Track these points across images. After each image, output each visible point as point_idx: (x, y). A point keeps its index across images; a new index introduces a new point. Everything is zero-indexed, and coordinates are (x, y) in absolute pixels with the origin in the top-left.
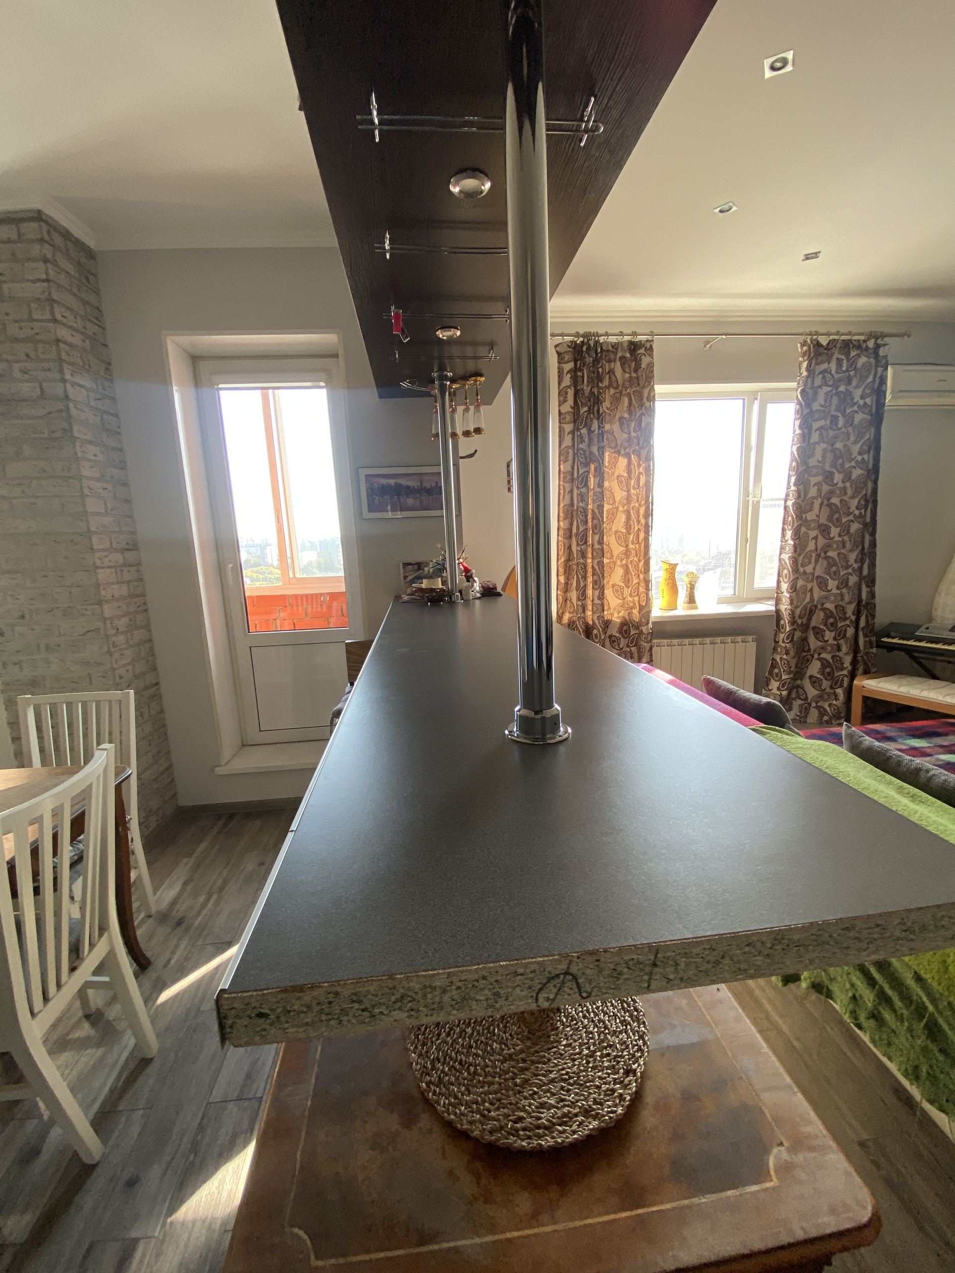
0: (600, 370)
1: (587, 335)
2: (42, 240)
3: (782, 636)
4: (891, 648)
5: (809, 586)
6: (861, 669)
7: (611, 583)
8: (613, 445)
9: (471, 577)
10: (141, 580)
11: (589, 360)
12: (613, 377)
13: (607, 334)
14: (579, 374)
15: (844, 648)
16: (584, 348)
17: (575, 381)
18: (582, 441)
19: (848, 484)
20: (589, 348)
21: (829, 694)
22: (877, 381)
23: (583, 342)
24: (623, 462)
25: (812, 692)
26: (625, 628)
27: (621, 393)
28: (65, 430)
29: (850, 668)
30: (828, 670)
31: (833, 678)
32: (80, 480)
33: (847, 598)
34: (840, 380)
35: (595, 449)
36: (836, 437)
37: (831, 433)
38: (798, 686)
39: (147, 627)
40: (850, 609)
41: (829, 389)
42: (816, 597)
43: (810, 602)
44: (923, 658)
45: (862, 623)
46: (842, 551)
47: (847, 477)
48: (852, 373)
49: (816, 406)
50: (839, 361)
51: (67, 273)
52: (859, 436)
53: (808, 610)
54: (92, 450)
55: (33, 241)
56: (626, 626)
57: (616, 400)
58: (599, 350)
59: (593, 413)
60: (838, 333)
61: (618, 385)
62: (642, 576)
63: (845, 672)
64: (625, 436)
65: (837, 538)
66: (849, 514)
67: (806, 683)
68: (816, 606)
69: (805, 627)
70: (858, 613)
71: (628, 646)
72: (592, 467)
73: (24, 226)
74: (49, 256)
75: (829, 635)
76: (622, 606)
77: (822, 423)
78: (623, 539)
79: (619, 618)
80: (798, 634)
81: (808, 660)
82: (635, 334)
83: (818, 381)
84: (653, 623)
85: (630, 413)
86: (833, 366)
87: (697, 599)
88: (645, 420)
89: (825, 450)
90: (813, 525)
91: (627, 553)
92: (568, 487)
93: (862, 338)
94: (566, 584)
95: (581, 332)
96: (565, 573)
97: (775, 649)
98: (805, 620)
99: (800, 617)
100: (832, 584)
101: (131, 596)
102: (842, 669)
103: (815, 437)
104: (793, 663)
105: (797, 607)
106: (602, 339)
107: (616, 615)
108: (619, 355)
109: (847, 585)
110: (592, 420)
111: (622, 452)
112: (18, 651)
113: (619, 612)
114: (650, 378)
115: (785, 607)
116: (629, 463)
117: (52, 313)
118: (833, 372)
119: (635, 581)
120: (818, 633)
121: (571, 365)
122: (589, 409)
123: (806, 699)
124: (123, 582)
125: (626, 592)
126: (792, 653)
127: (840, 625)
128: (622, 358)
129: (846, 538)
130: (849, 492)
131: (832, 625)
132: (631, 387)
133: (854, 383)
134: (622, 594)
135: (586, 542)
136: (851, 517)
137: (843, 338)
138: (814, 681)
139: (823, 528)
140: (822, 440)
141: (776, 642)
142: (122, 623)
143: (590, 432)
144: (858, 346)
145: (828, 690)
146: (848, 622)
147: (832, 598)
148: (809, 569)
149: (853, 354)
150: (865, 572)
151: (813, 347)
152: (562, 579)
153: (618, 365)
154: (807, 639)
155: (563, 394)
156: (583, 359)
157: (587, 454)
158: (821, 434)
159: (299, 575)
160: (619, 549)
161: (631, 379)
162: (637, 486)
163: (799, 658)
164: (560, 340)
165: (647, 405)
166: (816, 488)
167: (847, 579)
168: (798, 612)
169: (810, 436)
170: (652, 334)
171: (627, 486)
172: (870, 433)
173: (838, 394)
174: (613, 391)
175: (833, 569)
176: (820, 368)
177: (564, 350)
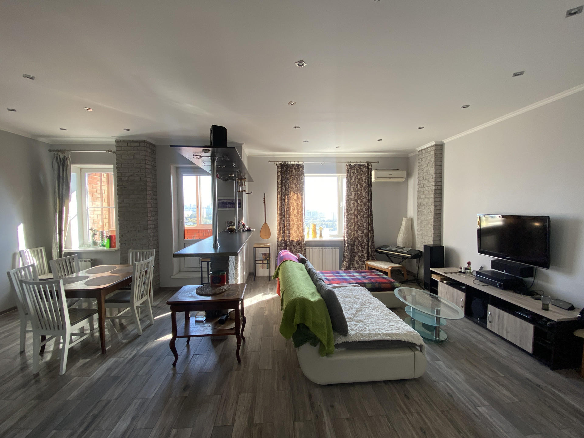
0: (288, 171)
1: (285, 162)
2: (145, 147)
3: (346, 247)
4: (380, 253)
5: (353, 233)
6: (370, 259)
7: (293, 229)
8: (293, 191)
9: (245, 226)
10: (157, 224)
11: (285, 168)
12: (292, 173)
13: (290, 162)
14: (283, 172)
15: (364, 252)
17: (282, 174)
18: (283, 190)
19: (362, 203)
20: (285, 165)
21: (361, 266)
22: (369, 175)
23: (283, 164)
24: (296, 195)
25: (357, 266)
27: (295, 177)
28: (145, 188)
29: (366, 258)
30: (360, 258)
31: (362, 261)
32: (147, 200)
33: (364, 237)
34: (358, 175)
35: (287, 192)
36: (358, 190)
37: (356, 189)
38: (352, 264)
39: (157, 236)
40: (365, 240)
41: (355, 177)
42: (356, 236)
43: (354, 237)
44: (390, 256)
45: (370, 245)
46: (362, 223)
47: (362, 201)
48: (362, 173)
49: (351, 181)
50: (357, 170)
51: (149, 152)
52: (365, 190)
53: (353, 240)
54: (150, 192)
55: (143, 147)
56: (298, 242)
57: (294, 179)
58: (288, 166)
59: (287, 182)
60: (357, 162)
61: (294, 175)
62: (301, 228)
63: (365, 259)
64: (296, 188)
65: (360, 219)
66: (363, 212)
67: (355, 262)
68: (356, 239)
69: (353, 245)
70: (368, 241)
71: (299, 248)
72: (287, 197)
73: (141, 144)
74: (146, 150)
75: (360, 248)
76: (297, 236)
77: (354, 186)
78: (296, 217)
79: (296, 240)
80: (350, 247)
81: (355, 255)
82: (298, 162)
83: (352, 175)
84: (305, 242)
85: (297, 182)
86: (356, 171)
87: (322, 235)
88: (301, 185)
89: (355, 194)
90: (352, 215)
91: (298, 221)
92: (280, 202)
93: (364, 163)
94: (280, 229)
95: (283, 161)
96: (279, 226)
97: (344, 251)
98: (352, 243)
99: (350, 242)
100: (359, 232)
101: (155, 228)
102: (365, 258)
103: (352, 190)
104: (349, 256)
106: (289, 163)
107: (295, 239)
108: (294, 167)
109: (364, 233)
110: (286, 184)
111: (295, 193)
112: (126, 240)
113: (296, 238)
114: (302, 173)
115: (346, 239)
116: (298, 195)
117: (145, 162)
118: (356, 172)
119: (301, 229)
120: (357, 247)
121: (280, 170)
122: (285, 181)
123: (355, 267)
124: (153, 224)
125: (298, 232)
126: (348, 253)
127: (363, 245)
129: (363, 219)
130: (363, 206)
131: (360, 244)
132: (297, 175)
133: (363, 175)
134: (296, 233)
135: (285, 217)
137: (359, 163)
138: (357, 262)
139: (356, 216)
140: (354, 191)
141: (344, 249)
142: (152, 235)
143: (286, 187)
144: (363, 165)
145: (361, 265)
146: (365, 244)
147: (360, 237)
148: (352, 227)
149: (362, 167)
150: (370, 229)
151: (349, 166)
152: (279, 228)
153: (294, 170)
154: (354, 249)
155: (278, 177)
156: (284, 168)
157: (285, 193)
158: (353, 189)
159: (202, 224)
160: (295, 220)
161: (297, 173)
162: (300, 202)
163: (352, 254)
164: (277, 163)
165: (301, 180)
166: (353, 204)
167: (364, 231)
168: (349, 240)
169: (350, 190)
170: (303, 162)
171: (297, 202)
172: (368, 189)
173: (358, 178)
174: (292, 176)
175: (360, 228)
176: (352, 171)
177: (279, 165)
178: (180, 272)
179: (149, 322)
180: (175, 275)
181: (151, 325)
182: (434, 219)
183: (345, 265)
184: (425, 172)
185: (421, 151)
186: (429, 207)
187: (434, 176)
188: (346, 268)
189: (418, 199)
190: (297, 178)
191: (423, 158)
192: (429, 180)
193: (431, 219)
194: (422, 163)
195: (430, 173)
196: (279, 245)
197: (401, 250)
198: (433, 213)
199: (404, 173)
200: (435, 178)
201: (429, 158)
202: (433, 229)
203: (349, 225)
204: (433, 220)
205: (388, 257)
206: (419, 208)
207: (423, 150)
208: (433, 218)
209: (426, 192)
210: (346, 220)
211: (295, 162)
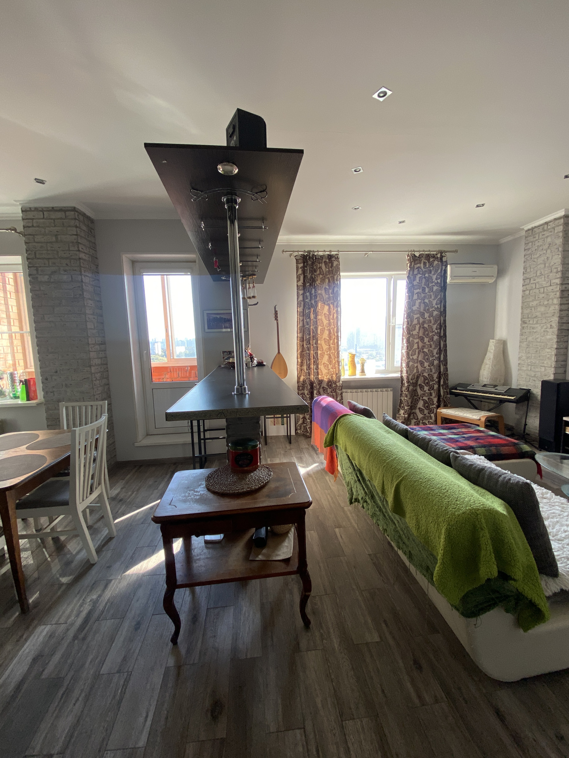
0: (315, 267)
1: (309, 252)
2: (75, 219)
3: (404, 388)
4: (457, 395)
5: (416, 365)
6: (442, 405)
7: (323, 363)
8: (322, 300)
9: (253, 358)
10: (106, 357)
11: (310, 263)
12: (321, 270)
13: (318, 251)
14: (306, 268)
15: (434, 395)
16: (308, 258)
17: (304, 272)
18: (307, 298)
19: (431, 318)
20: (310, 257)
21: (428, 417)
22: (443, 272)
23: (307, 255)
24: (326, 308)
25: (420, 416)
26: (330, 384)
27: (325, 277)
28: (80, 294)
29: (437, 404)
30: (427, 405)
31: (429, 409)
32: (85, 315)
33: (433, 371)
34: (426, 271)
35: (313, 302)
36: (425, 297)
37: (423, 295)
38: (413, 413)
39: (107, 378)
40: (435, 376)
41: (421, 275)
42: (420, 371)
43: (417, 372)
44: (472, 400)
45: (442, 383)
46: (430, 349)
47: (431, 315)
48: (431, 268)
49: (415, 283)
50: (425, 263)
51: (84, 231)
52: (436, 297)
53: (416, 377)
54: (90, 302)
55: (72, 219)
56: (330, 383)
57: (323, 280)
58: (314, 258)
59: (312, 286)
60: (424, 251)
61: (324, 274)
62: (336, 359)
63: (434, 406)
64: (327, 296)
65: (427, 343)
66: (433, 332)
67: (417, 411)
68: (420, 375)
69: (415, 384)
70: (439, 378)
71: (331, 392)
72: (312, 309)
73: (67, 213)
74: (78, 225)
75: (426, 388)
76: (328, 373)
77: (418, 290)
78: (327, 342)
79: (327, 379)
80: (411, 388)
81: (418, 400)
82: (330, 251)
83: (416, 272)
84: (342, 381)
85: (329, 286)
86: (422, 265)
87: (365, 371)
88: (336, 289)
89: (420, 303)
90: (416, 337)
91: (330, 349)
92: (301, 318)
93: (435, 253)
94: (302, 362)
95: (306, 250)
96: (301, 357)
97: (401, 395)
98: (414, 381)
99: (411, 379)
100: (426, 364)
101: (102, 364)
102: (433, 404)
103: (415, 297)
104: (410, 401)
105: (409, 375)
106: (316, 254)
107: (325, 377)
108: (324, 260)
109: (433, 365)
110: (312, 289)
111: (326, 303)
112: (54, 387)
113: (327, 376)
114: (338, 270)
115: (405, 375)
116: (329, 308)
117: (78, 247)
118: (422, 268)
119: (334, 362)
120: (421, 387)
121: (302, 265)
122: (310, 284)
123: (418, 419)
124: (99, 358)
125: (330, 367)
126: (409, 396)
127: (431, 383)
128: (325, 262)
129: (431, 343)
130: (433, 322)
131: (427, 383)
132: (329, 274)
133: (433, 273)
134: (328, 368)
135: (310, 343)
136: (434, 333)
137: (426, 253)
138: (421, 410)
139: (421, 338)
140: (418, 298)
141: (402, 391)
142: (98, 376)
143: (311, 294)
144: (434, 256)
145: (427, 415)
146: (434, 382)
147: (427, 371)
148: (415, 357)
149: (431, 260)
150: (442, 359)
151: (412, 257)
152: (299, 360)
153: (323, 264)
154: (416, 390)
155: (298, 277)
156: (307, 262)
157: (310, 304)
158: (418, 296)
159: (175, 357)
160: (325, 347)
161: (329, 271)
162: (333, 319)
163: (413, 399)
164: (296, 254)
165: (336, 282)
166: (417, 320)
167: (433, 362)
168: (410, 377)
169: (413, 296)
170: (338, 251)
171: (329, 318)
172: (441, 295)
173: (425, 278)
174: (321, 276)
175: (427, 357)
176: (416, 266)
177: (298, 258)
178: (147, 435)
179: (107, 531)
180: (140, 441)
181: (111, 539)
182: (558, 338)
183: (402, 415)
184: (541, 263)
185: (532, 229)
186: (548, 320)
187: (560, 268)
188: (405, 420)
189: (522, 308)
190: (328, 278)
191: (537, 240)
192: (548, 276)
193: (551, 339)
194: (533, 249)
195: (552, 263)
196: (301, 388)
197: (493, 390)
198: (555, 330)
199: (494, 269)
200: (562, 271)
201: (549, 240)
202: (556, 355)
203: (411, 352)
204: (555, 340)
205: (469, 401)
206: (524, 322)
207: (535, 227)
208: (555, 337)
209: (541, 296)
210: (406, 345)
211: (325, 251)
